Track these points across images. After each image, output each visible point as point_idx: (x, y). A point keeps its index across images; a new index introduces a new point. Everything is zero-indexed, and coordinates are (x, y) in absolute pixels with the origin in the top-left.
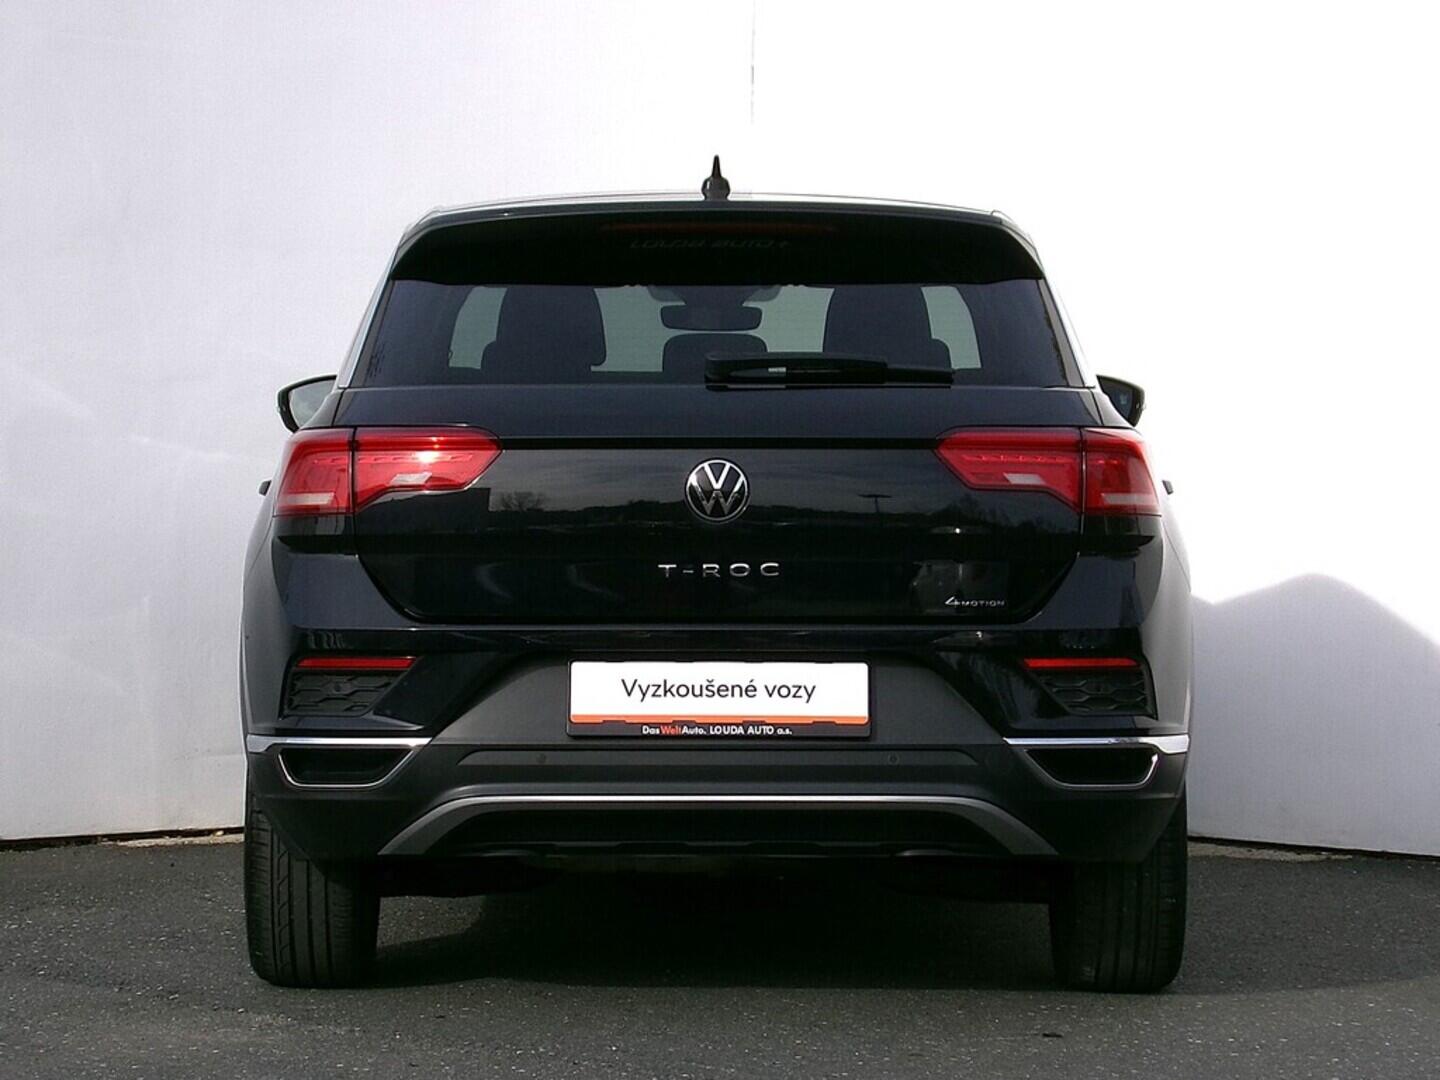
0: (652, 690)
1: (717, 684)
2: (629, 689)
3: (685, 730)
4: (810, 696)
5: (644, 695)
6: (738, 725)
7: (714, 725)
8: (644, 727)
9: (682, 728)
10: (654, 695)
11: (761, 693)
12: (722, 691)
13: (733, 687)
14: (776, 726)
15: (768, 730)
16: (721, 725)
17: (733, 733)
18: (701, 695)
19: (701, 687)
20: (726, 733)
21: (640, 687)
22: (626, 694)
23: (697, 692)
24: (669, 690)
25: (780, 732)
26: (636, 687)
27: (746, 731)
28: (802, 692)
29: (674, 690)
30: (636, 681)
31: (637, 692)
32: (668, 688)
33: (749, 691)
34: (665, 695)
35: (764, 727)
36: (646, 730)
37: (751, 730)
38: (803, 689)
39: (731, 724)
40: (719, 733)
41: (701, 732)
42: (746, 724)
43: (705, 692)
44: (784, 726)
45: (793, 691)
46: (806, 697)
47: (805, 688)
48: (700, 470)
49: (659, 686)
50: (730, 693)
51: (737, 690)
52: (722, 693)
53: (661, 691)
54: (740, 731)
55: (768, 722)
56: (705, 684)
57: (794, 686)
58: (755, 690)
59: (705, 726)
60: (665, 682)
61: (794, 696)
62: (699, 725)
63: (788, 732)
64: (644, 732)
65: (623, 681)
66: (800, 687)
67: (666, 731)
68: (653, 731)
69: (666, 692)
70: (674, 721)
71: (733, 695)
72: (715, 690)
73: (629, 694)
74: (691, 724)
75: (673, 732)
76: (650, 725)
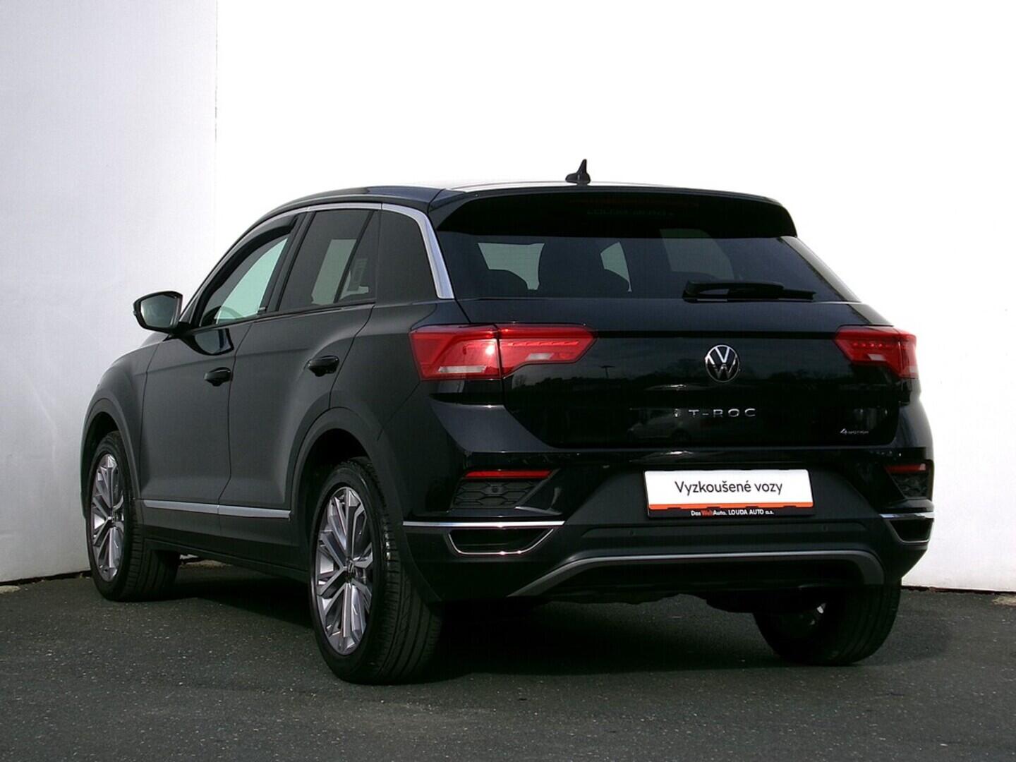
0: (693, 488)
1: (728, 484)
2: (680, 486)
3: (715, 513)
4: (780, 490)
5: (689, 491)
6: (744, 509)
7: (731, 509)
8: (692, 512)
9: (713, 511)
10: (694, 491)
11: (753, 489)
12: (732, 488)
13: (738, 485)
14: (765, 509)
15: (760, 512)
16: (735, 509)
17: (742, 514)
18: (721, 491)
19: (720, 485)
20: (738, 514)
21: (686, 486)
22: (678, 491)
23: (718, 489)
24: (703, 488)
25: (767, 512)
26: (684, 487)
27: (748, 512)
28: (775, 488)
29: (705, 488)
30: (683, 483)
31: (684, 490)
32: (701, 486)
33: (746, 488)
34: (701, 491)
35: (758, 510)
36: (693, 513)
37: (751, 512)
38: (775, 486)
39: (740, 509)
40: (734, 514)
41: (724, 513)
42: (748, 508)
43: (723, 489)
44: (769, 509)
45: (771, 487)
46: (778, 491)
47: (777, 485)
48: (712, 352)
49: (696, 486)
50: (736, 489)
51: (740, 487)
52: (732, 489)
53: (698, 489)
54: (745, 512)
55: (760, 506)
56: (722, 484)
57: (771, 485)
58: (750, 487)
59: (725, 510)
60: (699, 483)
61: (772, 490)
62: (723, 510)
63: (771, 513)
64: (692, 515)
65: (676, 483)
66: (774, 485)
67: (705, 513)
68: (698, 514)
69: (701, 489)
70: (709, 508)
71: (738, 490)
72: (728, 487)
73: (680, 491)
74: (718, 509)
75: (708, 514)
76: (696, 510)
